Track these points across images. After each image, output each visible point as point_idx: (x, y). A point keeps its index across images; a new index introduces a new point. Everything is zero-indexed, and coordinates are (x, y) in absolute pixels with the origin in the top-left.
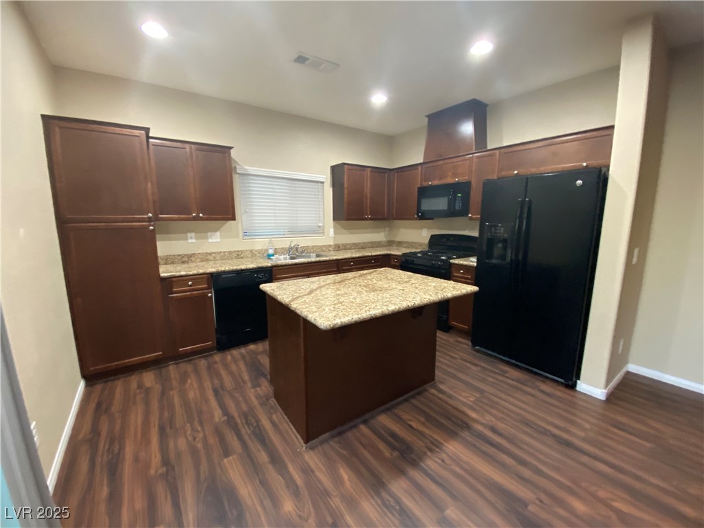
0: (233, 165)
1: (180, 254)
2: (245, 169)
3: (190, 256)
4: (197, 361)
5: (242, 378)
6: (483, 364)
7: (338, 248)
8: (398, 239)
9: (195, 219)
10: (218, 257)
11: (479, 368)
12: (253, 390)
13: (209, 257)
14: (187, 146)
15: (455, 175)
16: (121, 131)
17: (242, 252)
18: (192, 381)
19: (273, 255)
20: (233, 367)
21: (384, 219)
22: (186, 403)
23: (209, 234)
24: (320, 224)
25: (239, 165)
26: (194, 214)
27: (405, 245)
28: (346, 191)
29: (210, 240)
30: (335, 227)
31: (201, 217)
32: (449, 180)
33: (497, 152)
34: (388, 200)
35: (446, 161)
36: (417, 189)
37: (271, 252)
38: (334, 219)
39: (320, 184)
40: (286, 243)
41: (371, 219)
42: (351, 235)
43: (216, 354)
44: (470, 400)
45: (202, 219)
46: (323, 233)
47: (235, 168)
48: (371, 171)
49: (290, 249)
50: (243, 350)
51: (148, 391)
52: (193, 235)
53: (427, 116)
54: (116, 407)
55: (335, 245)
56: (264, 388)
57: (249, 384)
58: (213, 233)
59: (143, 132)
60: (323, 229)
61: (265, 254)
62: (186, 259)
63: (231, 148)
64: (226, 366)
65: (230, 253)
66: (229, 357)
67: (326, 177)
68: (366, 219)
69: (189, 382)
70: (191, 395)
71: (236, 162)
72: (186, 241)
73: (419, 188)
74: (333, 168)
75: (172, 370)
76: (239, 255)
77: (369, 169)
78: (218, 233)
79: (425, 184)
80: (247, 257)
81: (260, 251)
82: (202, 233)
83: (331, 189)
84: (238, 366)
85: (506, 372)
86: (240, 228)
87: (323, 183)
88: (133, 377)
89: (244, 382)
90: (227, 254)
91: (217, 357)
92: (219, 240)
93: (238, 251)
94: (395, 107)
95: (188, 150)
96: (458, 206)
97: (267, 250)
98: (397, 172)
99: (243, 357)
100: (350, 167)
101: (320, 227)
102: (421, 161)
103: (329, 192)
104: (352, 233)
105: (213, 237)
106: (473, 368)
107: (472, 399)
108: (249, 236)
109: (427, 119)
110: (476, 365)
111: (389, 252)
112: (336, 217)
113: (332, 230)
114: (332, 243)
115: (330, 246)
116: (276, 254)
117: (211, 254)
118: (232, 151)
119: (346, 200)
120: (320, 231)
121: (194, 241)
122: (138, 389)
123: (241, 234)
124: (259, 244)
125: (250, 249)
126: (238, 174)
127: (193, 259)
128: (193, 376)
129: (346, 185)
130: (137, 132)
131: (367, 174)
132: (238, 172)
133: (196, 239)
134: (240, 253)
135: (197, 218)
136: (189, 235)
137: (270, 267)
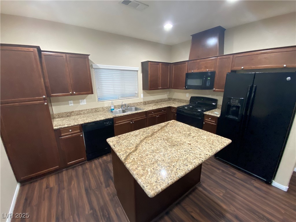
0: (90, 64)
1: (66, 112)
2: (97, 66)
3: (71, 113)
4: (77, 168)
5: (100, 181)
6: (222, 168)
7: (145, 103)
8: (174, 97)
9: (71, 95)
10: (86, 112)
11: (221, 171)
12: (106, 189)
13: (81, 112)
14: (64, 55)
15: (206, 68)
16: (22, 49)
17: (98, 108)
18: (74, 183)
19: (114, 110)
20: (96, 172)
21: (168, 88)
22: (70, 198)
23: (80, 101)
24: (137, 92)
25: (94, 64)
26: (71, 93)
27: (177, 101)
28: (149, 76)
29: (81, 104)
30: (143, 93)
31: (75, 94)
32: (203, 70)
33: (231, 56)
34: (170, 79)
35: (201, 60)
36: (185, 74)
37: (112, 108)
38: (143, 89)
39: (136, 72)
40: (119, 102)
41: (161, 89)
42: (152, 97)
43: (87, 163)
44: (220, 195)
45: (75, 95)
46: (138, 96)
47: (92, 65)
48: (162, 65)
49: (122, 106)
50: (100, 160)
51: (51, 190)
52: (72, 102)
53: (191, 35)
54: (35, 202)
55: (144, 102)
56: (111, 187)
57: (104, 185)
58: (83, 100)
59: (36, 49)
60: (138, 95)
61: (110, 109)
62: (69, 115)
63: (89, 55)
64: (92, 171)
65: (92, 109)
66: (94, 165)
67: (139, 68)
68: (159, 89)
69: (73, 183)
70: (74, 193)
71: (92, 62)
72: (68, 105)
73: (186, 73)
74: (143, 64)
75: (65, 175)
76: (96, 110)
77: (161, 63)
78: (85, 100)
79: (190, 72)
80: (101, 111)
81: (107, 108)
82: (77, 101)
83: (142, 74)
84: (98, 171)
85: (235, 174)
86: (96, 96)
87: (137, 71)
88: (44, 179)
89: (101, 183)
90: (90, 110)
91: (87, 165)
92: (85, 103)
93: (96, 108)
94: (176, 30)
95: (64, 57)
96: (208, 84)
97: (110, 107)
98: (174, 65)
99: (101, 165)
100: (152, 63)
101: (136, 93)
102: (187, 59)
103: (140, 75)
104: (152, 96)
105: (83, 102)
106: (218, 171)
107: (222, 195)
108: (101, 100)
109: (191, 37)
110: (219, 169)
111: (170, 106)
112: (144, 88)
113: (142, 95)
114: (142, 101)
115: (141, 102)
116: (115, 108)
117: (82, 111)
118: (89, 57)
119: (149, 80)
120: (136, 95)
121: (72, 105)
122: (46, 189)
123: (97, 99)
124: (106, 104)
125: (102, 107)
126: (94, 68)
127: (73, 114)
128: (75, 179)
129: (149, 73)
130: (32, 49)
131: (160, 66)
132: (93, 67)
133: (74, 103)
134: (97, 109)
135: (72, 94)
136: (70, 102)
137: (113, 118)
